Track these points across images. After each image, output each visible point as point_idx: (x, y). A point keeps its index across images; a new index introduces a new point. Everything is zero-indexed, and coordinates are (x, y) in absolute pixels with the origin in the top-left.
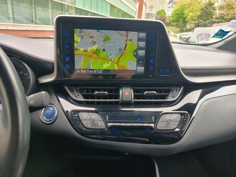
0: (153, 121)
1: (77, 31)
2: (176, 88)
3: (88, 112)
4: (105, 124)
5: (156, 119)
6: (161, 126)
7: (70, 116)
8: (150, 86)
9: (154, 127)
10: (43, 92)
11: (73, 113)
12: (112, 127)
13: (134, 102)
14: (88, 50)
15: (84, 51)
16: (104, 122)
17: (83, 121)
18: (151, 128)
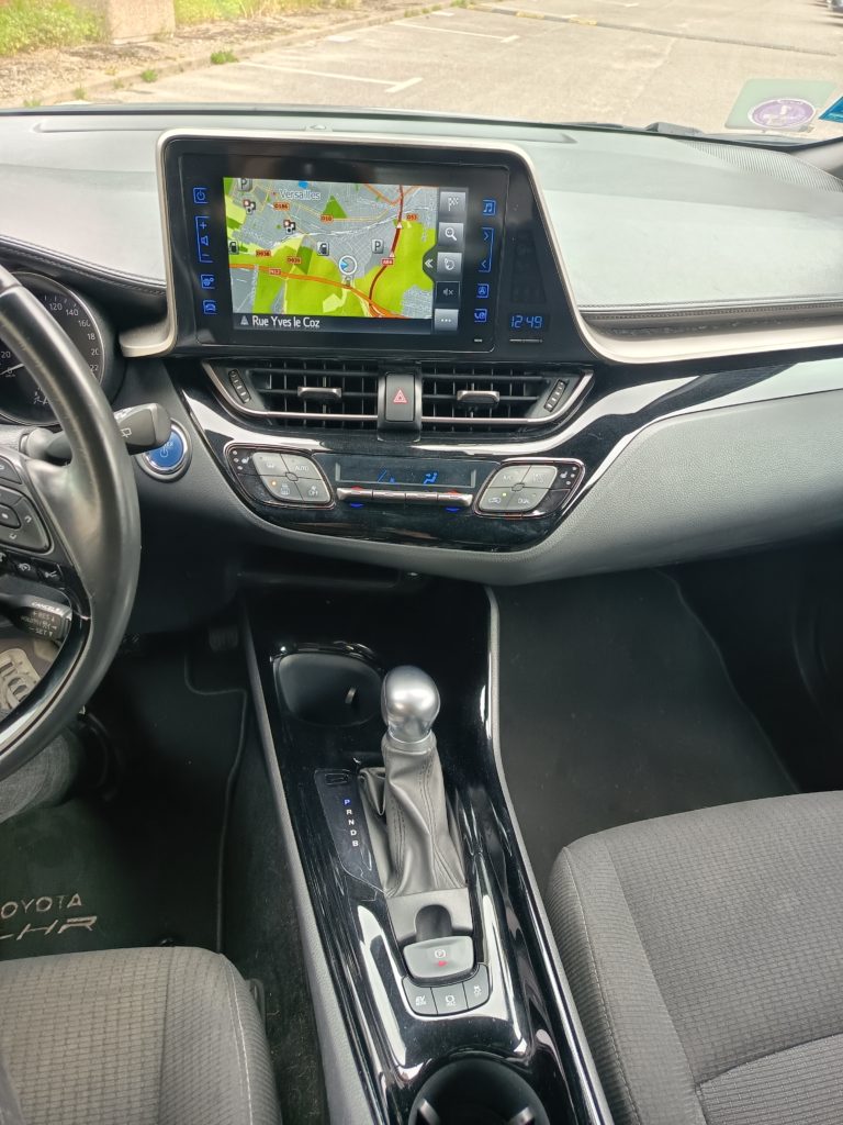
0: (473, 485)
1: (233, 184)
2: (566, 380)
3: (281, 452)
4: (329, 489)
5: (480, 481)
6: (492, 498)
7: (226, 462)
8: (481, 372)
9: (469, 503)
10: (152, 407)
11: (235, 453)
12: (349, 500)
13: (423, 423)
14: (273, 252)
15: (259, 253)
16: (327, 485)
17: (265, 480)
18: (460, 505)
